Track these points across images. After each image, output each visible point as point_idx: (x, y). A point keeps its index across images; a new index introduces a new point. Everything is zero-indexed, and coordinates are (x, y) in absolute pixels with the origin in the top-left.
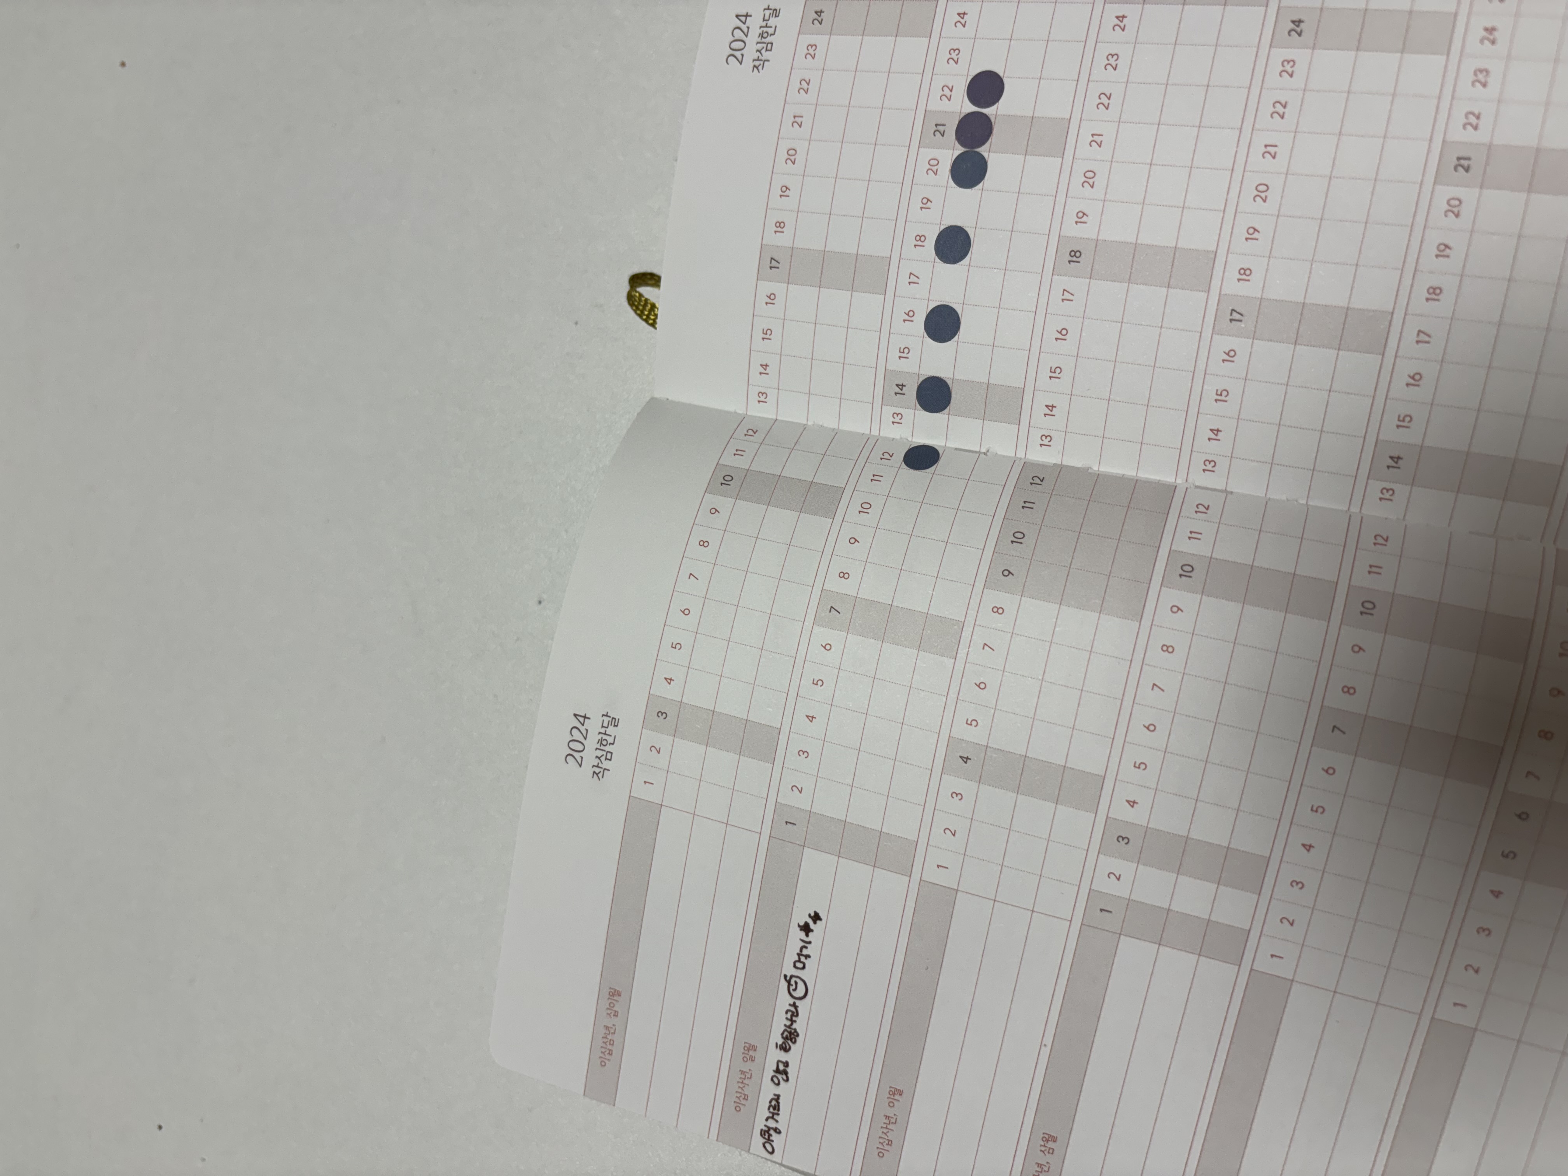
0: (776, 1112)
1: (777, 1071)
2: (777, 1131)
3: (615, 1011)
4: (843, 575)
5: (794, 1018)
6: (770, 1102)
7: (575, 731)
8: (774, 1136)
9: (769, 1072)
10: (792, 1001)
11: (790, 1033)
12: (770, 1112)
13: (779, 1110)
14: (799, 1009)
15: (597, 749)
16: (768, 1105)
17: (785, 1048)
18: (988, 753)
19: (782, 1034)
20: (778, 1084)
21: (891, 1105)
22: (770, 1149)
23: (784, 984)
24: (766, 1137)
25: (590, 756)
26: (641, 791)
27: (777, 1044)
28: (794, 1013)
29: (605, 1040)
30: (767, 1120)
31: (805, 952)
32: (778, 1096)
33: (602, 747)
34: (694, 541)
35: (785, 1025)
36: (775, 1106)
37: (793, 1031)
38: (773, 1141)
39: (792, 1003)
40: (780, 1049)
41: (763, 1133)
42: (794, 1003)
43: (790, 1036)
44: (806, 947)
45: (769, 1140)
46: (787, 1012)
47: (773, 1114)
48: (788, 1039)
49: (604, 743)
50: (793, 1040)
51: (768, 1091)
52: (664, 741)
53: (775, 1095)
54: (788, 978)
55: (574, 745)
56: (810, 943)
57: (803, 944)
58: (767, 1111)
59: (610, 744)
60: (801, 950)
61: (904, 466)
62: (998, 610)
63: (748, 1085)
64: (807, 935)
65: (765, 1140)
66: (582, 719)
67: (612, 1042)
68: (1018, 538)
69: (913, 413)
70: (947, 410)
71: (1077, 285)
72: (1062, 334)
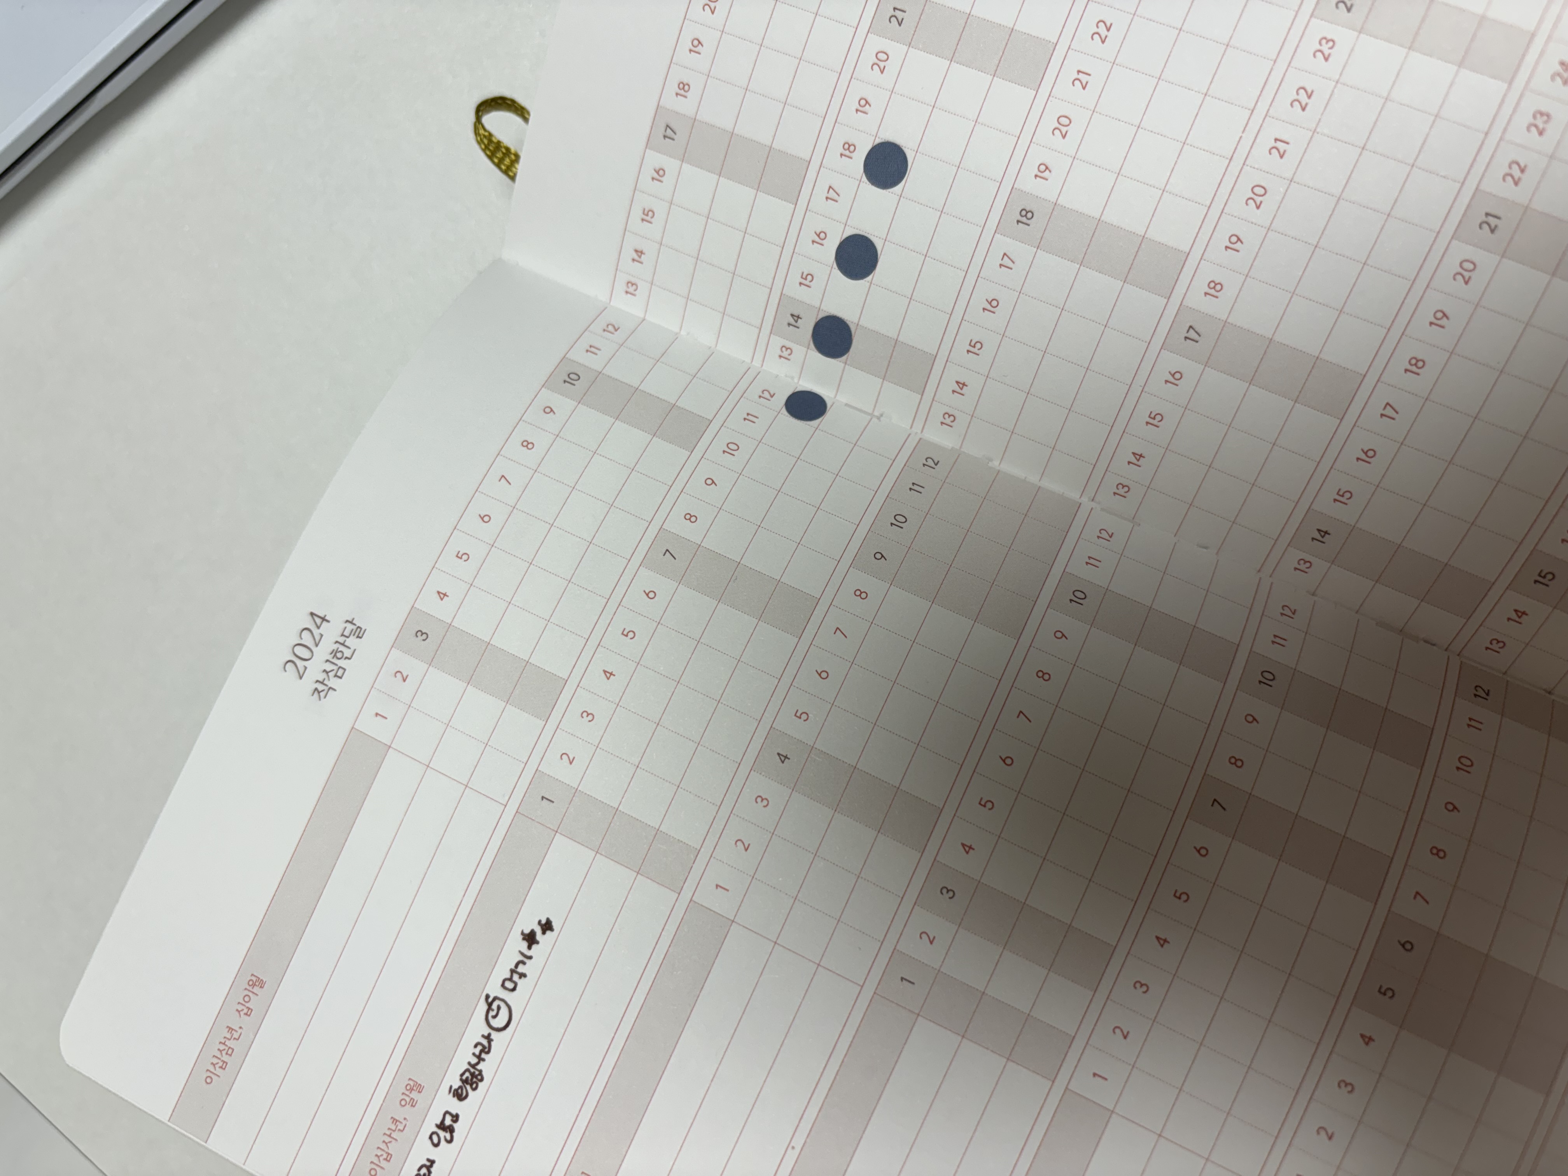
1: (442, 1126)
3: (249, 1008)
4: (690, 518)
5: (483, 1056)
6: (419, 1169)
7: (306, 634)
9: (430, 1126)
10: (486, 1031)
11: (472, 1075)
14: (493, 1044)
15: (327, 661)
17: (460, 1095)
18: (812, 756)
19: (462, 1075)
20: (436, 1145)
23: (483, 1006)
25: (315, 669)
26: (369, 726)
27: (451, 1087)
28: (484, 1049)
29: (222, 1047)
31: (521, 969)
32: (432, 1162)
33: (335, 661)
34: (517, 438)
35: (469, 1063)
37: (477, 1073)
39: (486, 1034)
40: (454, 1096)
42: (489, 1035)
43: (472, 1079)
44: (524, 963)
46: (476, 1046)
48: (467, 1084)
49: (339, 655)
50: (474, 1086)
51: (422, 1151)
52: (414, 667)
53: (428, 1160)
54: (490, 1000)
55: (300, 651)
56: (530, 958)
57: (521, 958)
59: (346, 658)
60: (517, 966)
61: (784, 410)
62: (861, 594)
63: (396, 1140)
64: (529, 947)
66: (318, 621)
67: (230, 1052)
68: (899, 521)
69: (805, 351)
70: (844, 358)
71: (1021, 252)
72: (992, 305)
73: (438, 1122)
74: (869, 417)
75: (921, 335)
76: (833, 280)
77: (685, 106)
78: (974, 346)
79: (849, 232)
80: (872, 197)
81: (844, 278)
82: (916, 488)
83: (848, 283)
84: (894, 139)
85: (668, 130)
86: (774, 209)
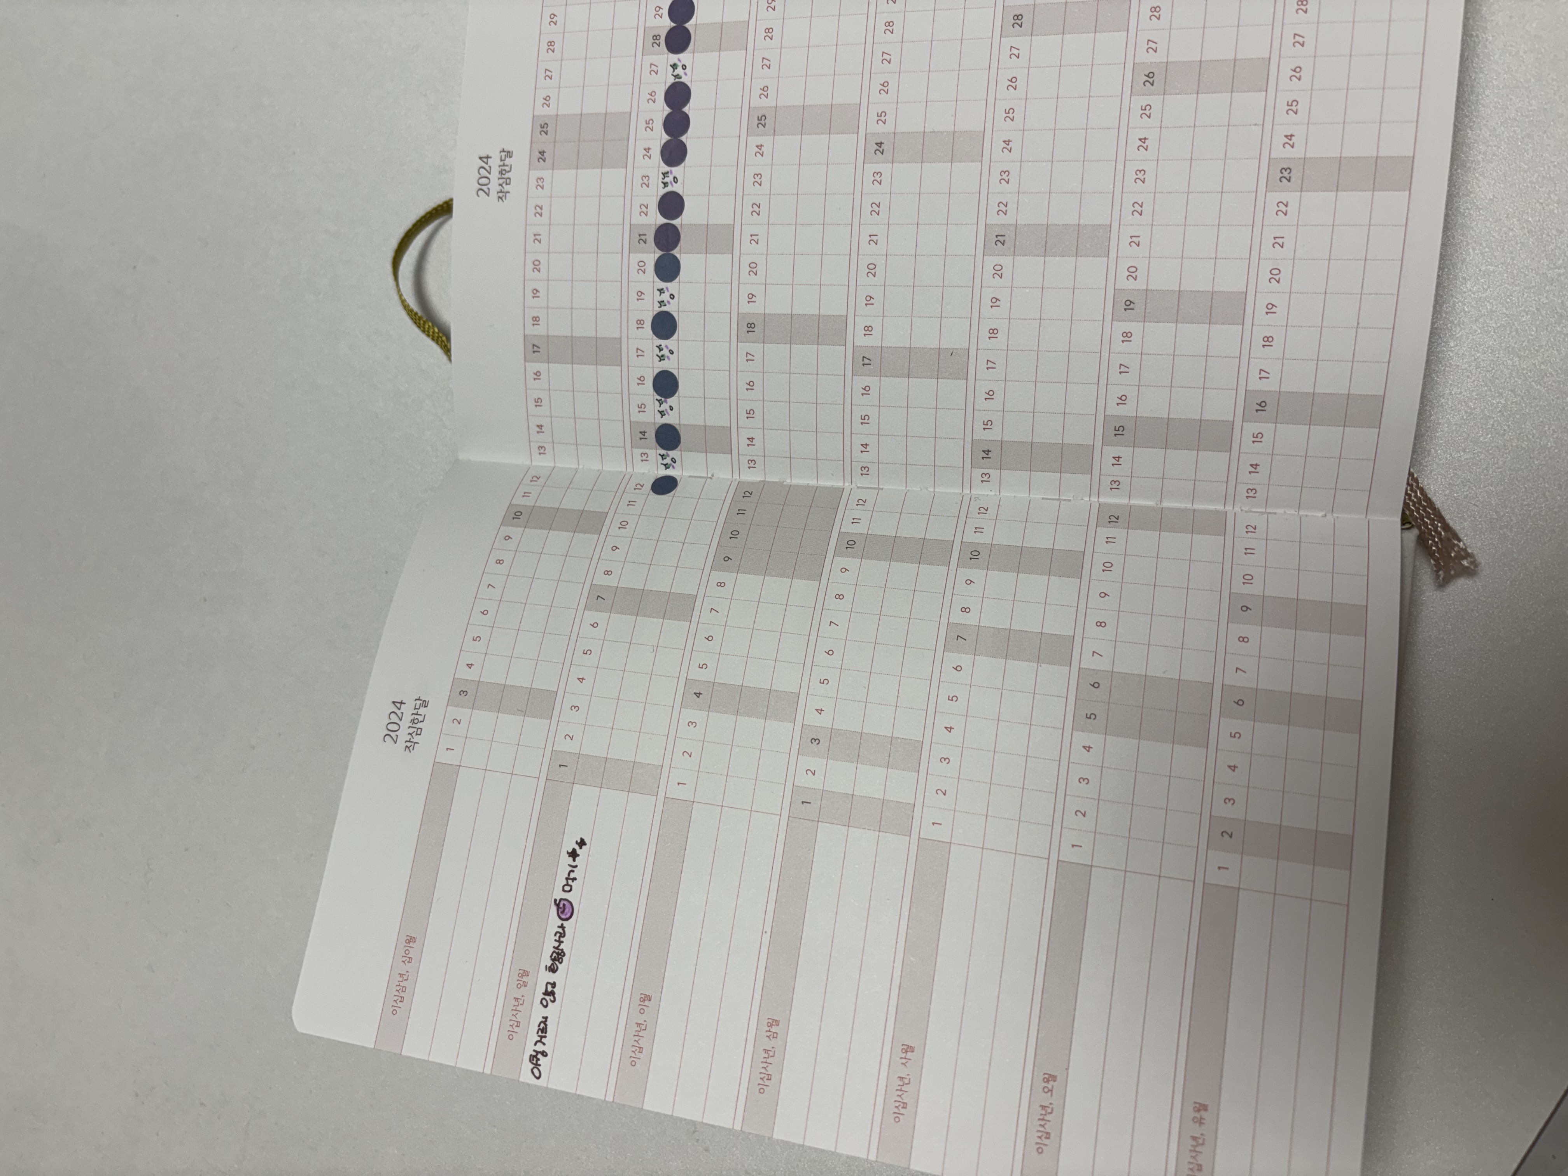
0: (544, 1034)
1: (546, 993)
2: (544, 1054)
3: (410, 958)
4: (607, 573)
5: (562, 939)
6: (539, 1026)
7: (393, 715)
8: (542, 1060)
9: (539, 995)
10: (560, 922)
11: (558, 954)
12: (539, 1036)
13: (546, 1033)
14: (565, 929)
15: (409, 727)
16: (537, 1028)
17: (553, 969)
18: (715, 687)
19: (551, 956)
20: (546, 1007)
21: (642, 1011)
22: (537, 1074)
23: (554, 909)
24: (535, 1062)
25: (403, 735)
26: (443, 757)
27: (546, 966)
28: (561, 935)
29: (398, 988)
30: (535, 1044)
31: (572, 875)
32: (546, 1018)
33: (414, 725)
34: (492, 560)
35: (554, 947)
36: (543, 1030)
37: (560, 951)
38: (540, 1065)
39: (560, 925)
40: (549, 971)
41: (532, 1058)
42: (562, 924)
43: (558, 956)
44: (573, 871)
45: (537, 1065)
46: (555, 935)
47: (542, 1037)
48: (556, 960)
49: (416, 721)
50: (560, 960)
51: (538, 1013)
52: (463, 713)
53: (543, 1018)
54: (558, 902)
55: (391, 727)
56: (576, 866)
57: (571, 869)
58: (536, 1035)
59: (421, 721)
60: (569, 875)
61: (651, 493)
62: (721, 584)
63: (520, 1011)
64: (574, 860)
65: (534, 1066)
66: (398, 705)
67: (404, 990)
68: (734, 535)
69: (655, 452)
70: (679, 448)
71: (756, 348)
72: (751, 385)
73: (544, 991)
74: (705, 480)
75: (717, 418)
76: (657, 403)
77: (540, 330)
78: (750, 414)
79: (656, 371)
80: (663, 346)
81: (663, 399)
82: (741, 512)
83: (666, 402)
84: (663, 309)
85: (535, 347)
86: (610, 373)
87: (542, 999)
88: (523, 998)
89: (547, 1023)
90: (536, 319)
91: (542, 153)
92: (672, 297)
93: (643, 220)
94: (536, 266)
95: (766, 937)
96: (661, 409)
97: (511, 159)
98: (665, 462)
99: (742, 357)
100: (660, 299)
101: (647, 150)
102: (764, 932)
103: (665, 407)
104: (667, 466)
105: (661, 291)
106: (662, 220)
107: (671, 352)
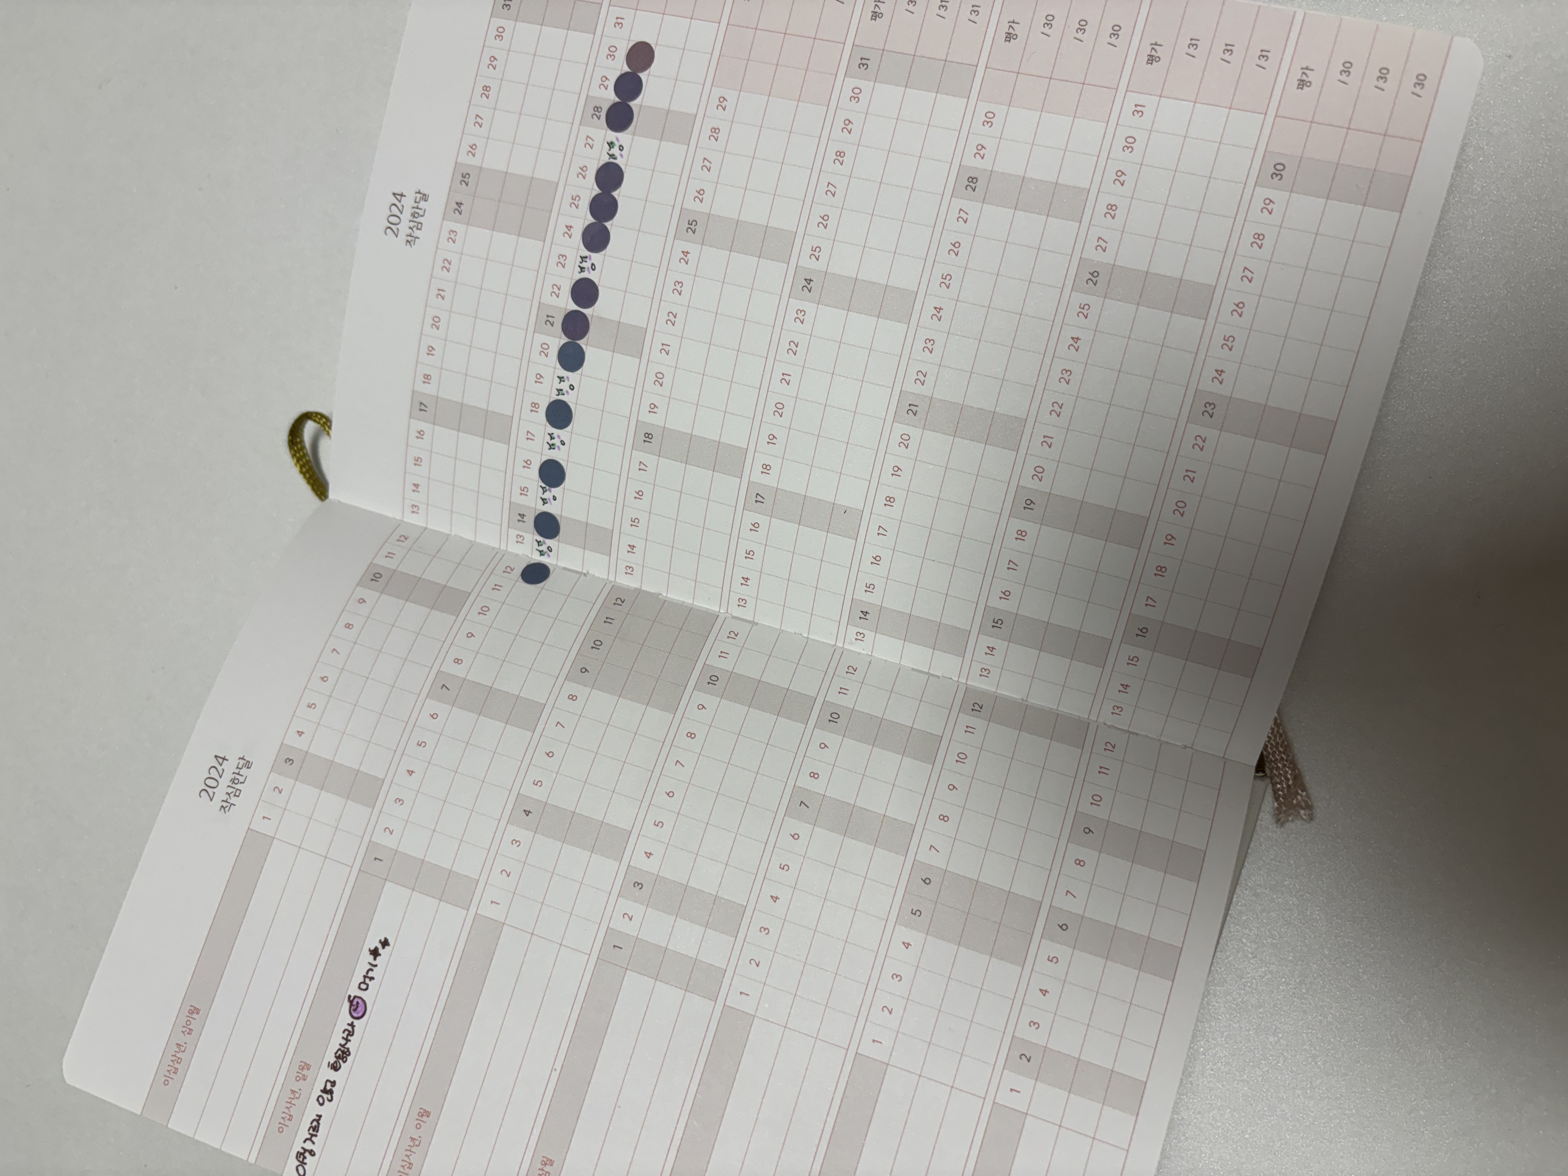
0: (315, 1133)
1: (325, 1091)
2: (312, 1153)
3: (190, 1029)
4: (457, 661)
5: (349, 1038)
6: (312, 1123)
7: (213, 770)
8: (309, 1159)
9: (317, 1092)
10: (350, 1020)
11: (343, 1052)
12: (309, 1134)
13: (317, 1132)
14: (355, 1028)
15: (229, 786)
16: (309, 1125)
17: (335, 1067)
18: (546, 809)
19: (336, 1053)
20: (322, 1105)
21: (418, 1127)
22: (301, 1173)
23: (347, 1005)
24: (301, 1159)
25: (220, 793)
26: (259, 826)
27: (329, 1063)
28: (350, 1033)
29: (174, 1058)
30: (305, 1142)
31: (370, 974)
32: (320, 1116)
33: (234, 785)
34: (342, 623)
35: (340, 1045)
36: (315, 1128)
37: (346, 1050)
38: (306, 1164)
39: (350, 1023)
40: (331, 1069)
41: (299, 1156)
42: (352, 1023)
43: (343, 1054)
44: (372, 970)
45: (303, 1163)
46: (344, 1032)
47: (312, 1135)
48: (340, 1059)
49: (236, 781)
50: (345, 1059)
51: (313, 1109)
52: (286, 783)
53: (317, 1115)
54: (352, 999)
55: (209, 782)
56: (376, 966)
57: (370, 967)
58: (307, 1133)
59: (241, 783)
60: (367, 973)
61: (520, 579)
62: (572, 698)
63: (295, 1105)
64: (375, 959)
65: (298, 1163)
66: (220, 760)
67: (179, 1061)
68: (597, 645)
69: (532, 536)
70: (557, 538)
71: (650, 460)
72: (639, 494)
73: (322, 1088)
74: (578, 576)
75: (601, 517)
76: (541, 490)
77: (429, 389)
78: (634, 522)
79: (545, 458)
80: (555, 435)
81: (547, 488)
82: (608, 620)
83: (550, 491)
84: (561, 397)
85: (422, 406)
86: (495, 450)
87: (319, 1096)
88: (299, 1092)
89: (320, 1122)
90: (427, 377)
91: (459, 204)
92: (572, 387)
93: (553, 301)
94: (436, 323)
95: (555, 1075)
96: (543, 497)
97: (426, 202)
98: (541, 548)
99: (635, 466)
100: (560, 386)
101: (569, 227)
102: (553, 1069)
103: (547, 495)
104: (542, 553)
105: (561, 379)
106: (573, 307)
107: (563, 443)
